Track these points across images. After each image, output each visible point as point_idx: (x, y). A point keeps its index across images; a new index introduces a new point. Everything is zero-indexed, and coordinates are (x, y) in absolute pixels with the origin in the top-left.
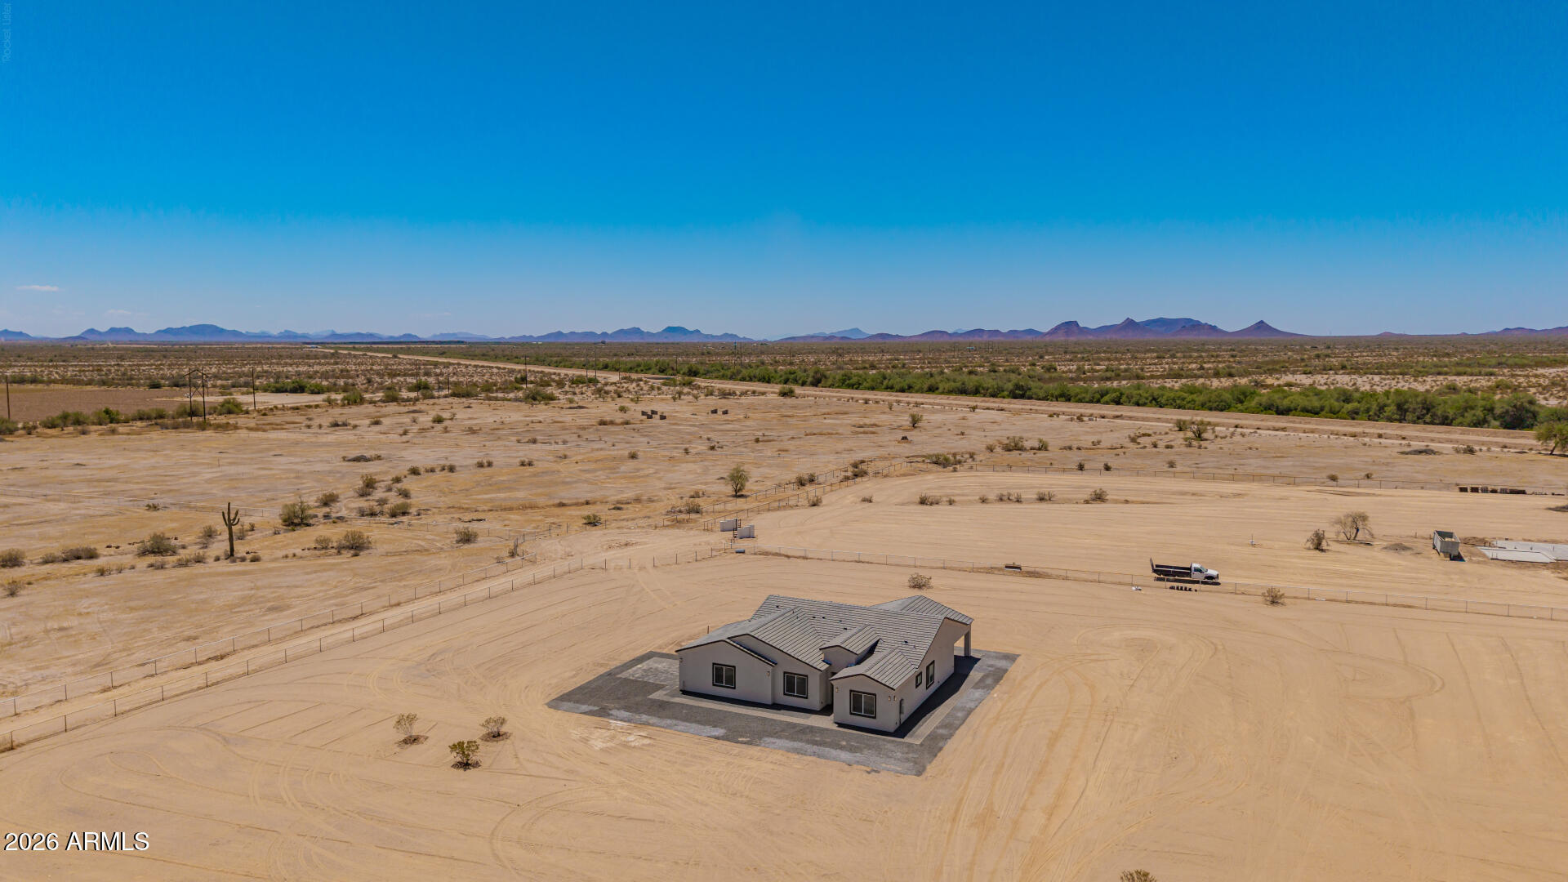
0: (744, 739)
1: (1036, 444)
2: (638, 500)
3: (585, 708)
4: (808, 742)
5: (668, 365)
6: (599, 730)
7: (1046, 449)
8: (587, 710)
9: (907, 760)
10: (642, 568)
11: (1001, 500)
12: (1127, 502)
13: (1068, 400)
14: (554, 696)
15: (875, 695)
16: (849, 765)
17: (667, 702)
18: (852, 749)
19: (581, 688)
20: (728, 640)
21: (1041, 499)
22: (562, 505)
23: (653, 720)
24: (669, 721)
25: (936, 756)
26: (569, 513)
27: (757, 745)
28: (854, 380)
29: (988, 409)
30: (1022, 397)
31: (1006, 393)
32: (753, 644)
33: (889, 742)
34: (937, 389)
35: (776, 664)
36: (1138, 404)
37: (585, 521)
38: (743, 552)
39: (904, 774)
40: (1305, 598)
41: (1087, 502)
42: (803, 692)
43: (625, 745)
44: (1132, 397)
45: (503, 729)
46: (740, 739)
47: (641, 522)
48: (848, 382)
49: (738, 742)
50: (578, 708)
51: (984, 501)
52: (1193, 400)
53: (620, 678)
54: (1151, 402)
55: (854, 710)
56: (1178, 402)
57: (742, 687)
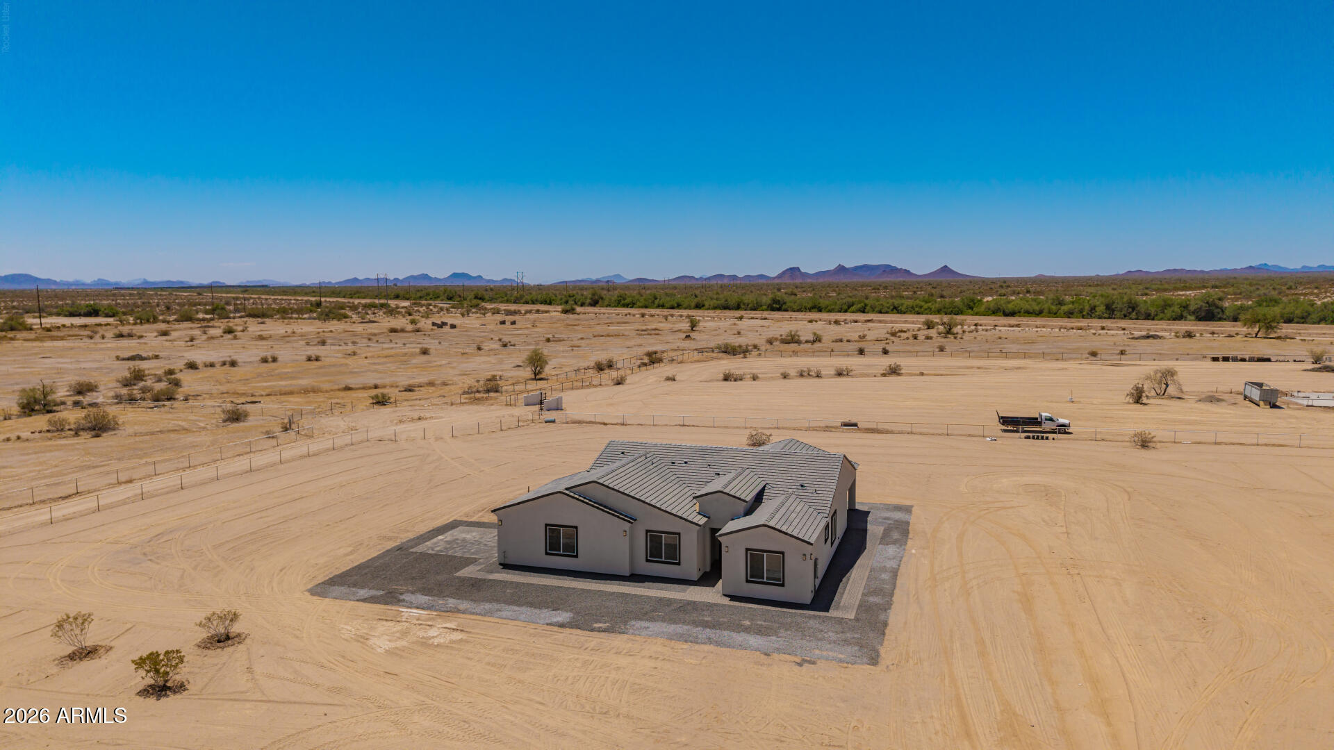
0: (601, 625)
1: (811, 338)
2: (431, 384)
3: (363, 593)
4: (695, 624)
5: (456, 293)
6: (384, 623)
7: (820, 341)
8: (367, 596)
9: (847, 642)
10: (438, 439)
11: (802, 375)
12: (922, 374)
13: (820, 311)
14: (321, 579)
15: (783, 553)
16: (766, 654)
17: (481, 580)
18: (760, 631)
19: (359, 567)
20: (567, 492)
21: (840, 374)
22: (348, 389)
23: (464, 605)
24: (488, 606)
25: (884, 634)
26: (355, 395)
27: (623, 633)
28: (628, 300)
29: (752, 318)
30: (779, 309)
31: (764, 307)
32: (599, 494)
33: (810, 617)
34: (703, 306)
35: (635, 520)
36: (880, 312)
37: (371, 401)
38: (553, 422)
39: (852, 664)
40: (1172, 442)
41: (884, 375)
42: (673, 555)
43: (425, 643)
44: (875, 308)
45: (236, 629)
46: (596, 625)
47: (435, 401)
48: (623, 302)
49: (593, 630)
50: (354, 594)
51: (785, 376)
52: (929, 308)
53: (416, 553)
54: (892, 310)
55: (751, 577)
56: (917, 309)
57: (587, 555)
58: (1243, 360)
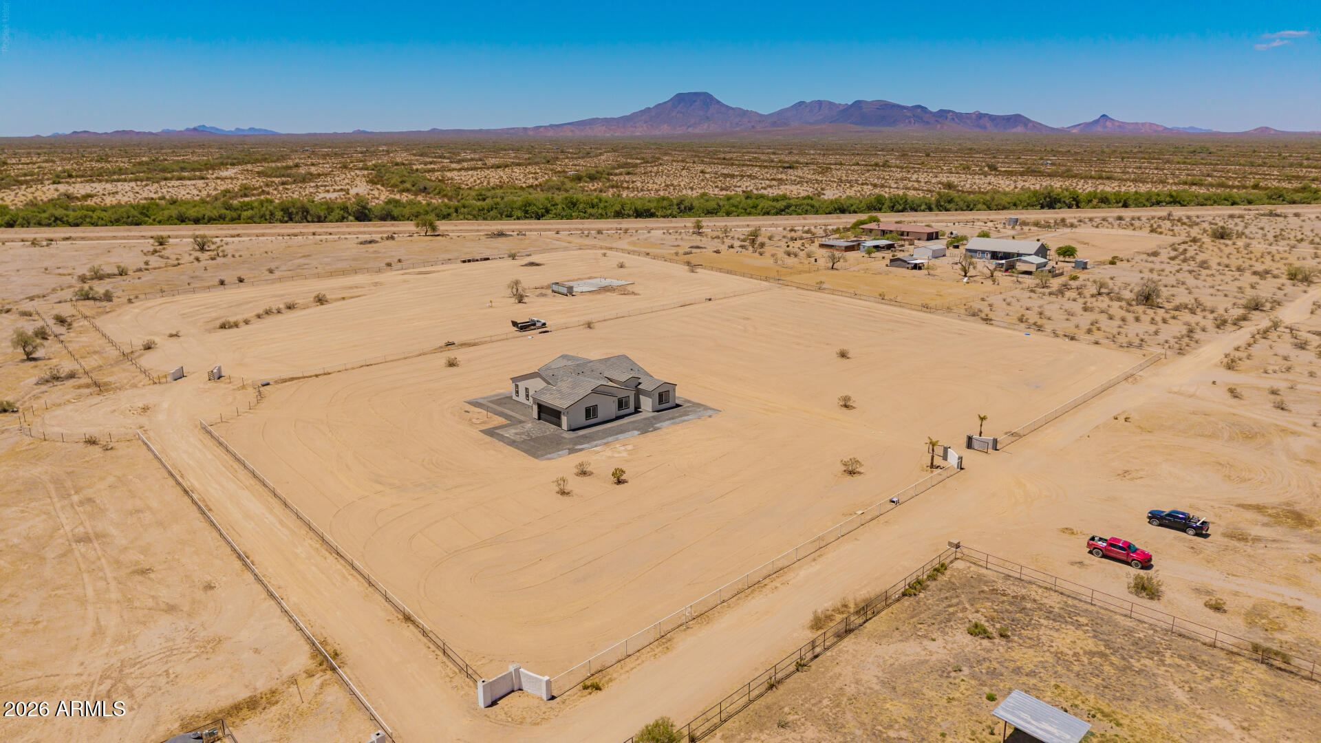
0: (651, 429)
1: (116, 270)
7: (126, 274)
11: (268, 314)
12: (343, 298)
15: (668, 391)
19: (527, 451)
20: (592, 392)
21: (290, 308)
35: (613, 395)
38: (269, 384)
42: (627, 406)
51: (258, 317)
55: (660, 402)
57: (602, 415)
58: (477, 260)
